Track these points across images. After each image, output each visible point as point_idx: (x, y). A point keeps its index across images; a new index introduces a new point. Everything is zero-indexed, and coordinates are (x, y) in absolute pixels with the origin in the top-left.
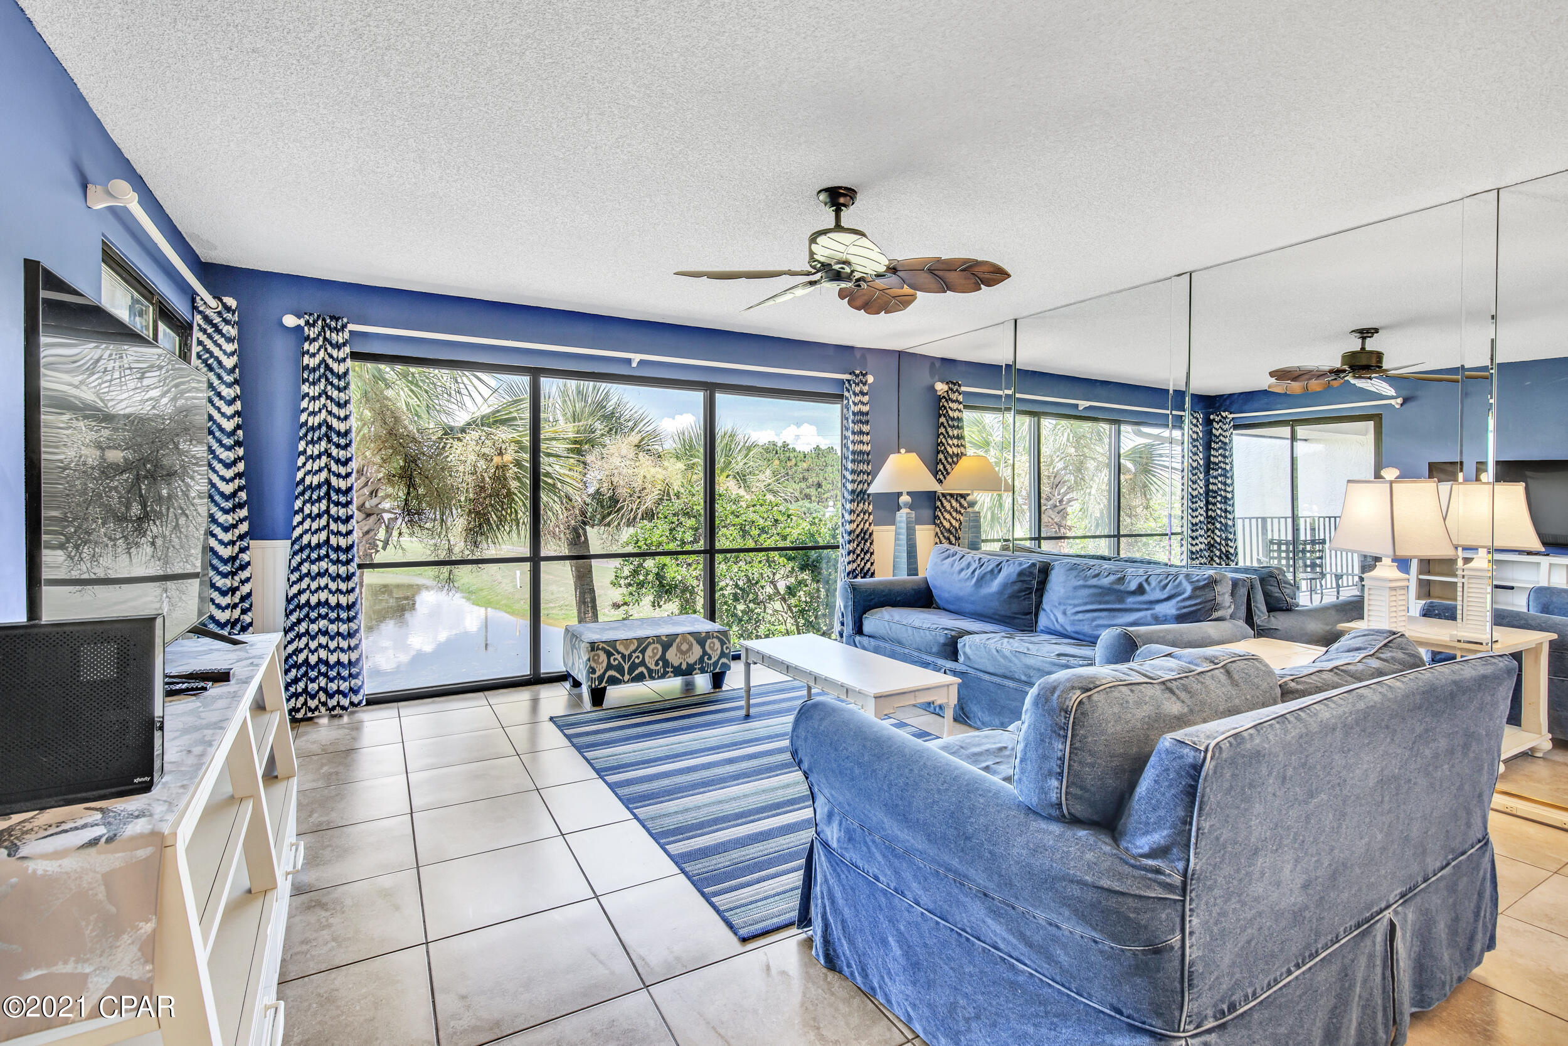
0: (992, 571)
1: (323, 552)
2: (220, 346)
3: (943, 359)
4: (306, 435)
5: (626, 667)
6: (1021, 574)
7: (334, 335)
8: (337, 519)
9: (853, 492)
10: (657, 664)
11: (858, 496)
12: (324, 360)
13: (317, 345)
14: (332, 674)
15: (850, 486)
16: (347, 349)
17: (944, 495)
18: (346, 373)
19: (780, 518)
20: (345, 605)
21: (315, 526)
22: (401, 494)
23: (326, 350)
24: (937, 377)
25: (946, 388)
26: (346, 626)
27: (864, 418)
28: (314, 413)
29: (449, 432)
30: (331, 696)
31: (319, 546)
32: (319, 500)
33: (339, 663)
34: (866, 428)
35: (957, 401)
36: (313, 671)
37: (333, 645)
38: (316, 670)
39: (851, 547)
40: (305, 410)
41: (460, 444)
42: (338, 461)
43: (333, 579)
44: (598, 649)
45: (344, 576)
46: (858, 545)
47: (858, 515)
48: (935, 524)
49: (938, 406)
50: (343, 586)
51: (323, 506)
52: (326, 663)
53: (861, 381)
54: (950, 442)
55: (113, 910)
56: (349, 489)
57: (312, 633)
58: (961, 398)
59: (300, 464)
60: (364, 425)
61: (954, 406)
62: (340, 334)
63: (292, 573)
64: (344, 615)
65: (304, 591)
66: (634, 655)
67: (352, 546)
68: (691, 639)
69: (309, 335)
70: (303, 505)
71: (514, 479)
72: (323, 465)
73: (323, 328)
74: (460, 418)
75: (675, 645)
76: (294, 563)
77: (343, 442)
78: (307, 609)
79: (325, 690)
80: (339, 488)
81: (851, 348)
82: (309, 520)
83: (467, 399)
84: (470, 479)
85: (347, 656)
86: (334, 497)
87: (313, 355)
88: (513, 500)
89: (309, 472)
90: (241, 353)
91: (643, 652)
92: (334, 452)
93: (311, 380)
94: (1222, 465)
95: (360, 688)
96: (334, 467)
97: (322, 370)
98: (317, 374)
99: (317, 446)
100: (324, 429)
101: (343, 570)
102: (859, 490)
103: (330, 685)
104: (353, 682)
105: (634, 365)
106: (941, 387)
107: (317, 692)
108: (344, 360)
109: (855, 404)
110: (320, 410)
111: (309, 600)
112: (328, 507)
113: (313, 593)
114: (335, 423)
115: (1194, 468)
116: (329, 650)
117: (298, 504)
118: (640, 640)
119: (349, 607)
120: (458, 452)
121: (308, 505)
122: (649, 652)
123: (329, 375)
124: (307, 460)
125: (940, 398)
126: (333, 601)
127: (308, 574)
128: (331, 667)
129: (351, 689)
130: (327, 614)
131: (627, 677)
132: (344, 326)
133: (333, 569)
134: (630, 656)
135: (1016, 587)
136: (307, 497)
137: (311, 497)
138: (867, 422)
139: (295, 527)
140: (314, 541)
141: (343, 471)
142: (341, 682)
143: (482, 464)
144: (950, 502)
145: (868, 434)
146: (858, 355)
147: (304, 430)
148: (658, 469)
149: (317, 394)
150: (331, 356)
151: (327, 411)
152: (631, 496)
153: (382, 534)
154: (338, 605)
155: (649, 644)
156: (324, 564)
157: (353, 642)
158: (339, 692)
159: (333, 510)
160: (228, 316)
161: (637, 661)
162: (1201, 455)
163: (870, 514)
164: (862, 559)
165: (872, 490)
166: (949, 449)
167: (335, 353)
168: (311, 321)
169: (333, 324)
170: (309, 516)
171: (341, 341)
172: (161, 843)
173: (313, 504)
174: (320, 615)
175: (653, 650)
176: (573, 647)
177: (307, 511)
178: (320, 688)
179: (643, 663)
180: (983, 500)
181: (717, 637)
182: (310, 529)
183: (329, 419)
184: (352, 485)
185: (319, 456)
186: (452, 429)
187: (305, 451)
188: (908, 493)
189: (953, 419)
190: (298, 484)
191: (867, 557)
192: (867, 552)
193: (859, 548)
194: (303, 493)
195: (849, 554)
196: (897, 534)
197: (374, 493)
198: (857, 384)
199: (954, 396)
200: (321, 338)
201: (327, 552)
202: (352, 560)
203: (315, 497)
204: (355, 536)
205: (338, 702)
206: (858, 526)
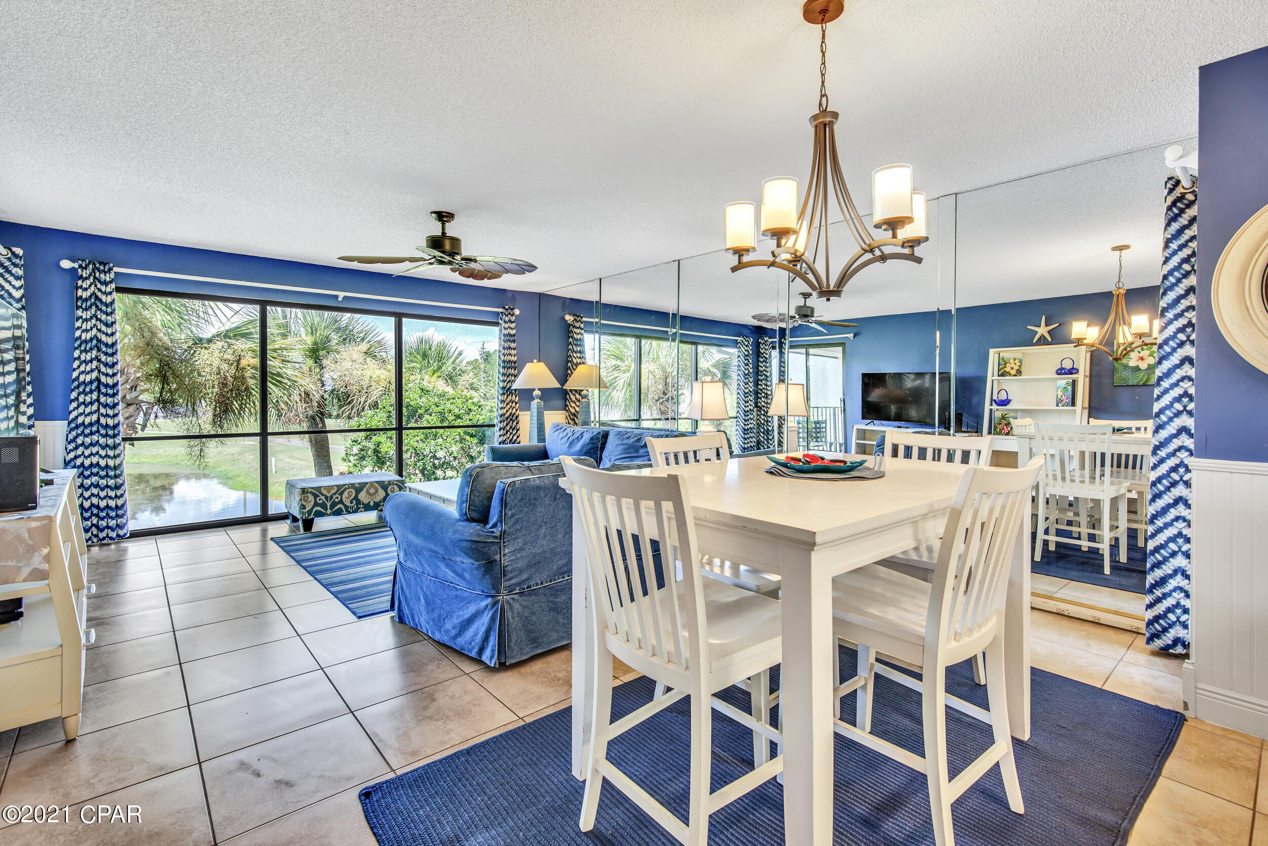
0: (578, 437)
1: (94, 429)
2: (10, 283)
3: (572, 299)
4: (80, 346)
5: (329, 505)
6: (592, 439)
7: (102, 276)
8: (106, 406)
9: (504, 388)
10: (351, 502)
11: (507, 391)
12: (94, 293)
13: (88, 282)
14: (103, 514)
15: (501, 385)
16: (113, 286)
17: (571, 391)
18: (112, 303)
19: (472, 407)
20: (112, 466)
21: (88, 410)
22: (157, 389)
23: (96, 286)
24: (567, 311)
25: (572, 318)
26: (113, 481)
27: (512, 339)
28: (86, 331)
29: (198, 342)
30: (102, 530)
31: (91, 424)
32: (91, 392)
33: (108, 507)
34: (513, 345)
35: (579, 328)
36: (87, 512)
37: (103, 494)
38: (90, 512)
39: (502, 425)
40: (78, 328)
41: (207, 352)
42: (106, 365)
43: (103, 448)
44: (307, 492)
45: (112, 445)
46: (507, 424)
47: (507, 404)
48: (566, 410)
49: (568, 330)
50: (111, 453)
51: (94, 396)
52: (98, 507)
53: (510, 314)
54: (575, 355)
55: (32, 543)
56: (115, 385)
57: (86, 486)
58: (582, 326)
59: (75, 366)
60: (125, 336)
61: (578, 331)
62: (108, 275)
63: (69, 443)
64: (112, 473)
65: (79, 456)
66: (334, 497)
67: (118, 425)
68: (377, 485)
69: (82, 275)
70: (78, 396)
71: (251, 378)
72: (94, 367)
73: (93, 270)
74: (208, 332)
75: (365, 490)
76: (71, 437)
77: (110, 351)
78: (82, 469)
79: (97, 527)
80: (107, 384)
81: (505, 290)
82: (83, 406)
83: (213, 318)
84: (214, 377)
85: (114, 502)
86: (103, 390)
87: (86, 289)
88: (251, 393)
89: (83, 372)
90: (26, 287)
91: (341, 494)
92: (103, 358)
93: (84, 307)
94: (765, 372)
95: (125, 524)
96: (103, 369)
97: (93, 300)
98: (89, 303)
99: (89, 354)
100: (95, 342)
101: (110, 442)
102: (508, 387)
103: (100, 522)
104: (119, 521)
105: (340, 299)
106: (569, 318)
107: (91, 527)
108: (111, 293)
109: (505, 329)
110: (91, 329)
111: (83, 463)
112: (99, 397)
113: (86, 457)
114: (104, 338)
115: (746, 375)
116: (100, 498)
117: (74, 395)
118: (339, 487)
119: (115, 468)
120: (205, 358)
121: (82, 396)
122: (345, 494)
123: (99, 304)
124: (81, 364)
125: (569, 325)
126: (103, 463)
127: (83, 444)
128: (102, 510)
129: (117, 525)
130: (98, 473)
131: (329, 511)
132: (110, 270)
133: (102, 441)
134: (331, 497)
135: (589, 447)
136: (81, 390)
137: (84, 390)
138: (514, 341)
139: (72, 411)
140: (87, 421)
141: (110, 371)
142: (110, 520)
143: (225, 367)
144: (574, 395)
145: (514, 349)
146: (509, 295)
147: (78, 342)
148: (382, 371)
149: (88, 317)
150: (100, 290)
151: (97, 329)
152: (360, 392)
153: (140, 420)
154: (107, 466)
155: (346, 489)
156: (95, 438)
157: (119, 493)
158: (108, 527)
159: (103, 399)
160: (17, 261)
161: (336, 500)
162: (751, 366)
163: (516, 403)
164: (511, 433)
165: (515, 386)
166: (574, 359)
167: (103, 288)
168: (84, 265)
169: (102, 268)
170: (84, 403)
171: (108, 279)
172: (50, 519)
173: (86, 395)
174: (92, 473)
175: (349, 493)
176: (291, 493)
177: (81, 399)
178: (93, 525)
179: (341, 502)
180: (593, 394)
181: (396, 484)
182: (84, 413)
183: (99, 335)
184: (118, 382)
185: (91, 361)
186: (201, 340)
187: (79, 358)
188: (539, 389)
189: (577, 340)
190: (74, 381)
191: (514, 433)
192: (514, 428)
193: (509, 426)
194: (78, 387)
195: (500, 430)
196: (531, 416)
197: (134, 388)
198: (507, 315)
199: (577, 325)
200: (92, 278)
201: (98, 429)
202: (118, 435)
203: (88, 390)
204: (120, 418)
205: (107, 535)
206: (507, 411)
